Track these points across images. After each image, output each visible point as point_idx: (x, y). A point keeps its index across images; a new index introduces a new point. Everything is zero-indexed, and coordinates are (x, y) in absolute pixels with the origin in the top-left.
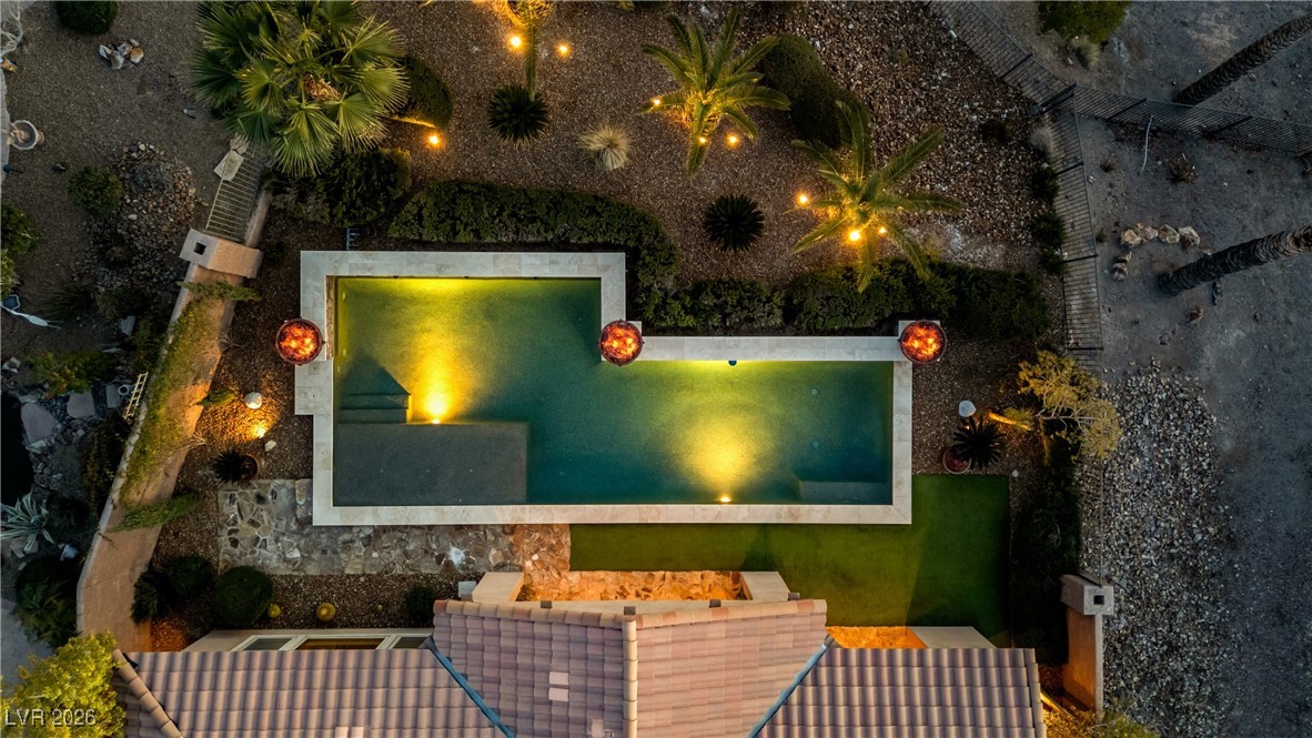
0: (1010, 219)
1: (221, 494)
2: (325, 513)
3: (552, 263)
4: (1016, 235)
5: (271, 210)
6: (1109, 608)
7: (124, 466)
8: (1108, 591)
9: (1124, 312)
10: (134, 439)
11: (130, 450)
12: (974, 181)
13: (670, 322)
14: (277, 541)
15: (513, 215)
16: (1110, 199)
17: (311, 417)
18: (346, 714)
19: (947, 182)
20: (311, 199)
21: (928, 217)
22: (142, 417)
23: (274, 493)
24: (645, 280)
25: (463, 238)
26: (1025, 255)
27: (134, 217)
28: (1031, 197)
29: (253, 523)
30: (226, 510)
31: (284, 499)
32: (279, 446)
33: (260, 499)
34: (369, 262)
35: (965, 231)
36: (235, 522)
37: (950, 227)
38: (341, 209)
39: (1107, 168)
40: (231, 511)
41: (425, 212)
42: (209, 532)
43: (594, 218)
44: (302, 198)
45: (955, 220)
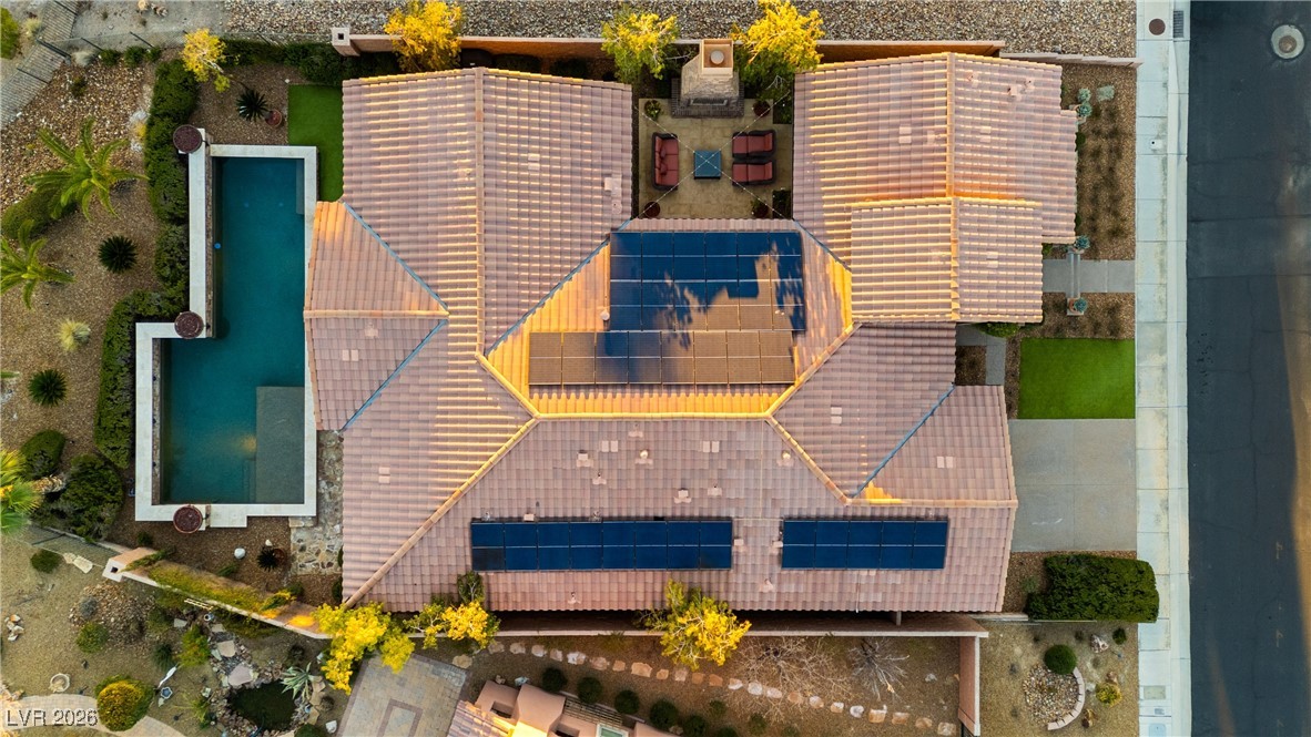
0: (128, 81)
1: (299, 573)
2: (308, 508)
3: (143, 368)
4: (138, 78)
5: (110, 540)
6: (346, 30)
7: (244, 613)
8: (335, 31)
9: (187, 10)
10: (229, 607)
11: (235, 610)
12: (107, 104)
13: (181, 295)
14: (329, 539)
15: (112, 392)
16: (123, 15)
17: (249, 518)
18: (373, 478)
19: (105, 120)
20: (103, 514)
21: (125, 133)
22: (216, 603)
23: (299, 541)
24: (153, 311)
25: (126, 422)
26: (150, 71)
27: (112, 620)
28: (117, 67)
29: (317, 554)
30: (309, 570)
31: (303, 535)
32: (269, 538)
33: (303, 549)
34: (143, 479)
35: (134, 109)
36: (317, 564)
37: (131, 119)
38: (108, 497)
39: (105, 16)
40: (310, 567)
41: (111, 445)
42: (323, 579)
43: (114, 342)
44: (101, 520)
45: (127, 116)
